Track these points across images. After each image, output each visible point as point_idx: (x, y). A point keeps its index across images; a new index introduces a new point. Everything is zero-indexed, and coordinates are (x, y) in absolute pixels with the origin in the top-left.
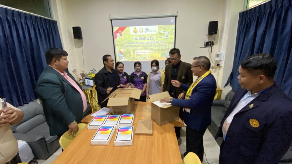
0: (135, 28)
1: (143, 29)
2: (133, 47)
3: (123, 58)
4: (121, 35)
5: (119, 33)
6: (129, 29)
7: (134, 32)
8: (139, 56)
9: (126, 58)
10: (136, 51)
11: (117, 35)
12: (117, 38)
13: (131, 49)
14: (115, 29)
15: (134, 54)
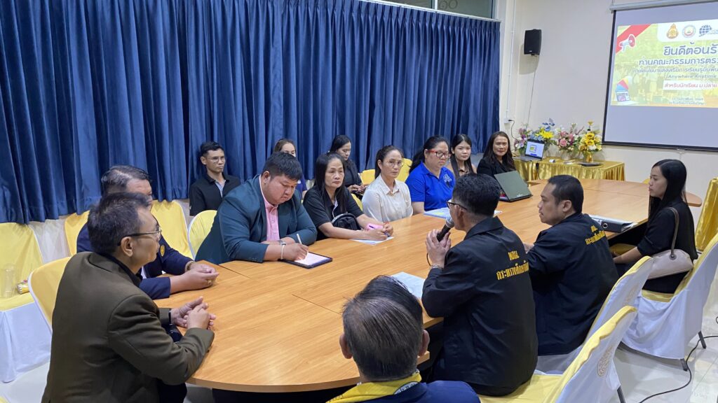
0: (673, 27)
1: (695, 28)
2: (659, 71)
3: (627, 97)
4: (632, 45)
5: (627, 40)
6: (657, 29)
7: (668, 35)
8: (672, 95)
9: (635, 98)
10: (665, 82)
11: (621, 45)
12: (622, 50)
13: (654, 76)
14: (620, 30)
15: (660, 90)
